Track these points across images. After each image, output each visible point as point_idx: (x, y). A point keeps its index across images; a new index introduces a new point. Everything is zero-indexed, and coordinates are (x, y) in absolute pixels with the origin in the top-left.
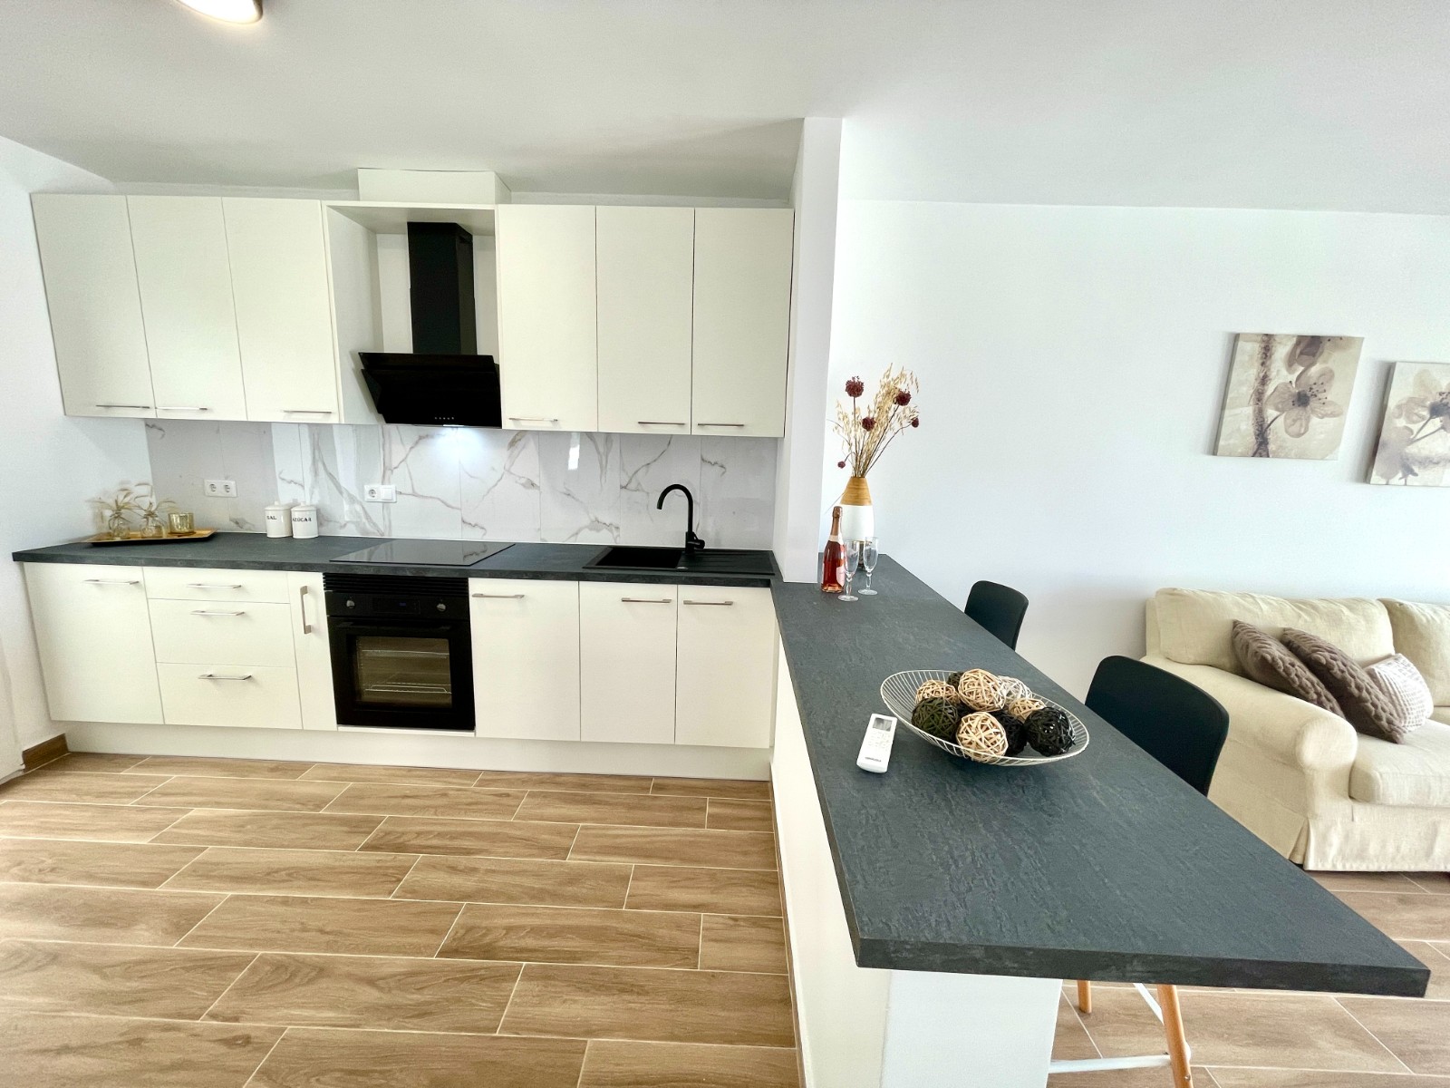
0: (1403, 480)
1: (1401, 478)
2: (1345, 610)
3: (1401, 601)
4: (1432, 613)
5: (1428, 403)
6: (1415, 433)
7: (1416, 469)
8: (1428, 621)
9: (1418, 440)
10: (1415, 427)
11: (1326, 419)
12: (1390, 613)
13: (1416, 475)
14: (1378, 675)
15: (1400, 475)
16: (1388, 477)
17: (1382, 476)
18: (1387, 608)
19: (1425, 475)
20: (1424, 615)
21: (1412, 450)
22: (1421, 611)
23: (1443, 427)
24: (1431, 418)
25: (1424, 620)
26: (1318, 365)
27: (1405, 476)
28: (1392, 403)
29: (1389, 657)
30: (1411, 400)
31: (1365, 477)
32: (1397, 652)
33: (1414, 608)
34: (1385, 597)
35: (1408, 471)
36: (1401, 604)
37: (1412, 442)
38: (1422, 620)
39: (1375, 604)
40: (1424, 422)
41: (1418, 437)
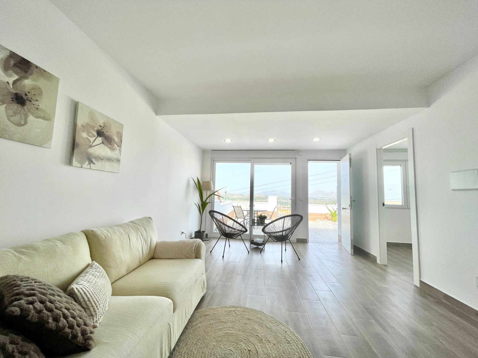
0: (89, 165)
1: (88, 165)
2: (59, 244)
3: (93, 229)
4: (106, 232)
5: (96, 129)
6: (92, 142)
7: (94, 161)
8: (105, 237)
9: (93, 146)
10: (92, 139)
11: (40, 120)
12: (87, 238)
13: (94, 164)
14: (76, 290)
15: (87, 163)
16: (81, 163)
17: (79, 162)
18: (86, 235)
19: (98, 165)
20: (103, 234)
21: (91, 150)
22: (102, 232)
23: (103, 143)
24: (97, 137)
25: (104, 237)
26: (29, 80)
27: (89, 164)
28: (80, 123)
29: (88, 266)
30: (88, 124)
31: (70, 162)
32: (92, 261)
33: (98, 231)
34: (84, 229)
35: (91, 162)
36: (92, 231)
37: (91, 147)
38: (102, 237)
39: (79, 234)
40: (95, 138)
41: (93, 144)
